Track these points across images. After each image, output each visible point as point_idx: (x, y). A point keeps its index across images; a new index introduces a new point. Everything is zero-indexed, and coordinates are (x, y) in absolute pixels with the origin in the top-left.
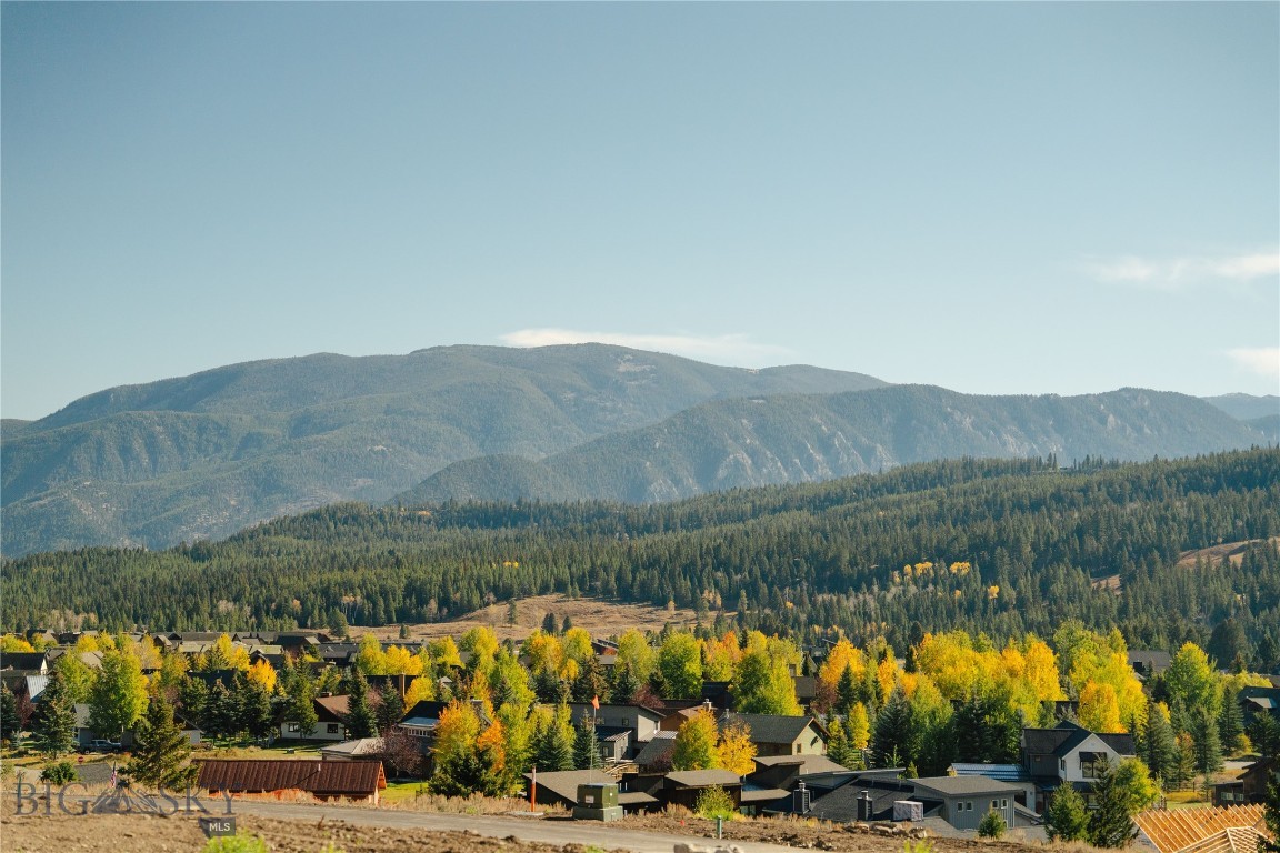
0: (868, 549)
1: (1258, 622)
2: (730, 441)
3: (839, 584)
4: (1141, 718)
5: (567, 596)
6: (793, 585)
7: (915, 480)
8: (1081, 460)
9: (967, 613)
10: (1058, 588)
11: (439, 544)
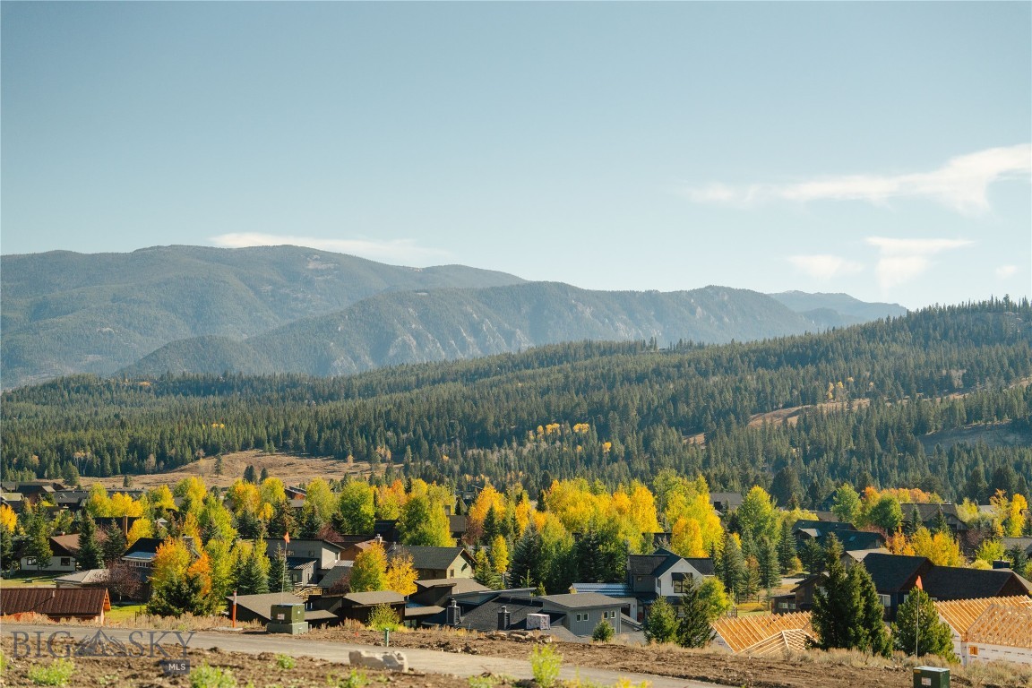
0: (509, 413)
1: (809, 470)
2: (399, 326)
3: (486, 441)
4: (719, 546)
5: (265, 451)
6: (449, 442)
7: (546, 358)
8: (676, 342)
9: (586, 464)
10: (657, 444)
11: (158, 409)
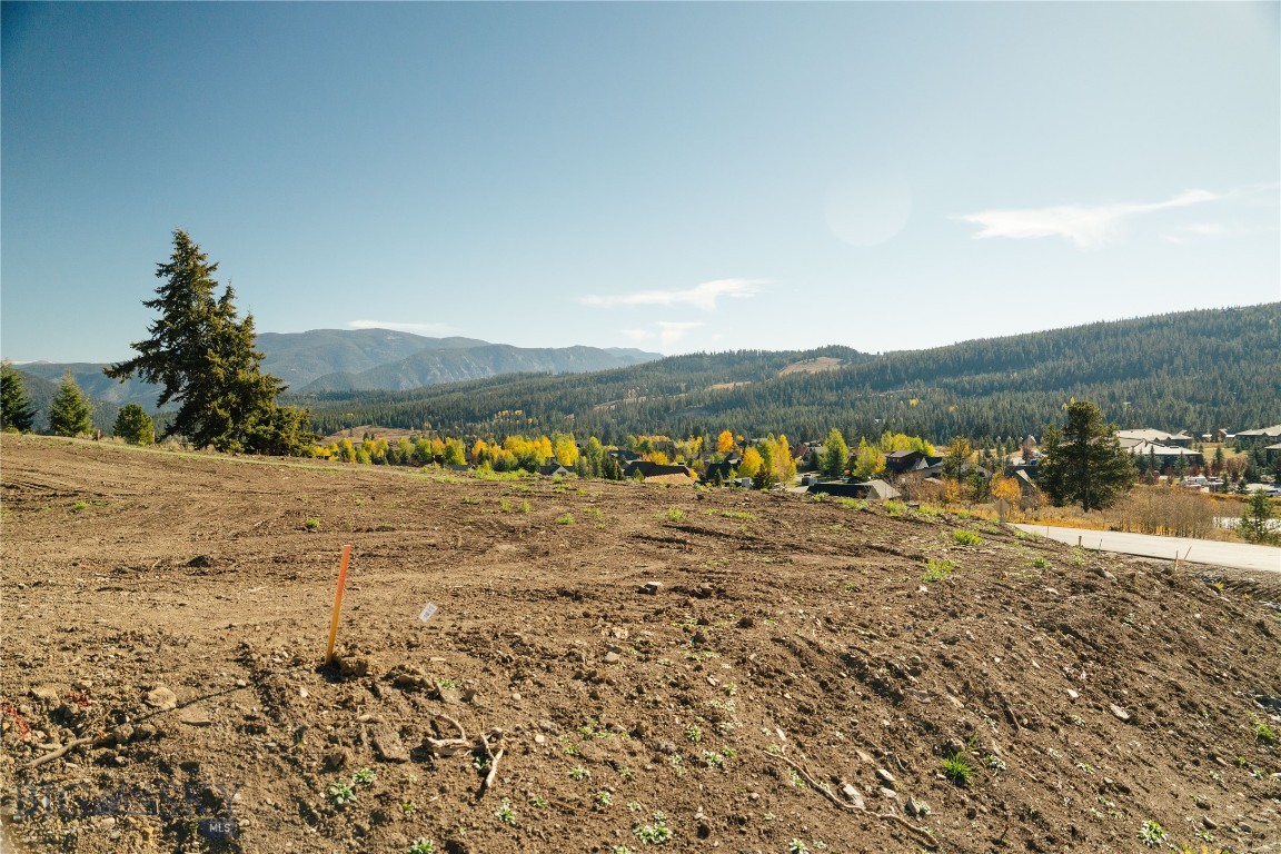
0: (485, 406)
1: (619, 429)
2: (432, 366)
3: (475, 419)
4: (577, 461)
5: (372, 426)
6: (458, 420)
7: (501, 380)
8: (561, 372)
9: (521, 429)
10: (553, 419)
11: (319, 407)
